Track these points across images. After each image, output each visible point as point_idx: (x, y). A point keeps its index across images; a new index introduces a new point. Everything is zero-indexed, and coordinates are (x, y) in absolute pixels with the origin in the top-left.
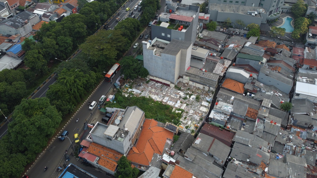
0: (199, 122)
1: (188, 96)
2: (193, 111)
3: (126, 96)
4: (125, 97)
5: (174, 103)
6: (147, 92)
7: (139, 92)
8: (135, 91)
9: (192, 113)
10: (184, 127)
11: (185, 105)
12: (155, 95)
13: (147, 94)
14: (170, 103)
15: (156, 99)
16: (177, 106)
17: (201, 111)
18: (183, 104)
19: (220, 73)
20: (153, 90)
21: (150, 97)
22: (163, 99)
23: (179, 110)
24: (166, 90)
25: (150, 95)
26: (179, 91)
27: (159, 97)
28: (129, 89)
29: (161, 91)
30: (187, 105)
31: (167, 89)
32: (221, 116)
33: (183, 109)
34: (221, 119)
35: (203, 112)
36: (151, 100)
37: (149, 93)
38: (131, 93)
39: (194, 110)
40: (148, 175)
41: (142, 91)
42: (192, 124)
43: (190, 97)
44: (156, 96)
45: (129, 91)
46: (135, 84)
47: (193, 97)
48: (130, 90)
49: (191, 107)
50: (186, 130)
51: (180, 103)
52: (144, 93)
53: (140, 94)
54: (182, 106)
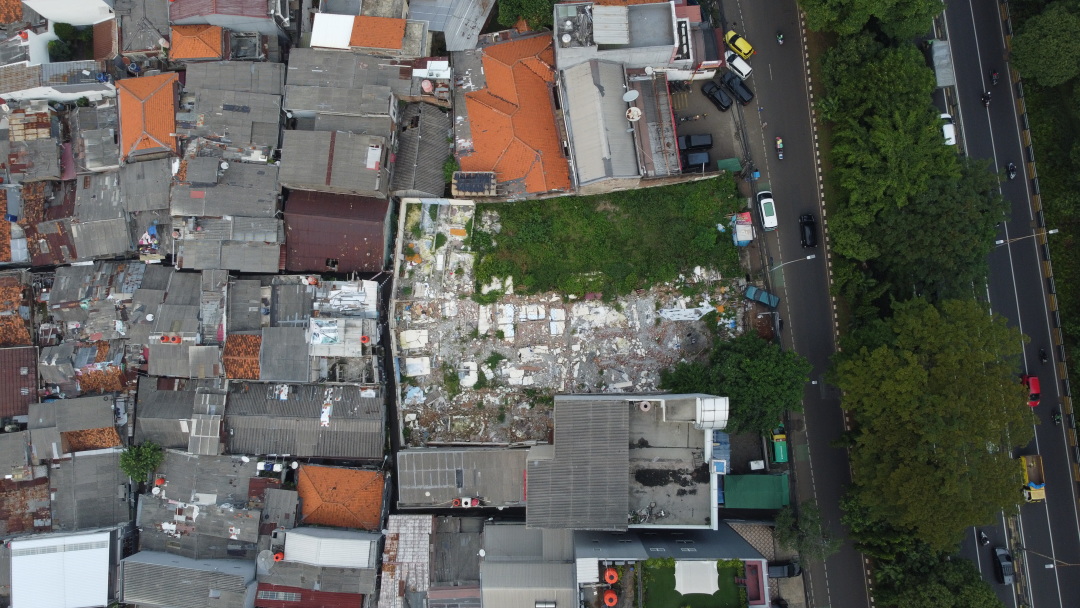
0: (410, 278)
1: (489, 374)
2: (448, 313)
3: (698, 270)
4: (702, 267)
5: (522, 316)
6: (638, 323)
7: (667, 314)
8: (681, 311)
9: (447, 304)
10: (449, 239)
11: (483, 330)
12: (606, 326)
13: (636, 316)
14: (532, 311)
15: (590, 308)
16: (508, 310)
17: (421, 327)
18: (491, 330)
20: (622, 345)
21: (618, 308)
22: (567, 322)
23: (494, 298)
24: (577, 367)
25: (622, 318)
26: (529, 381)
27: (586, 326)
28: (711, 309)
29: (592, 357)
30: (475, 333)
31: (576, 375)
32: (340, 300)
33: (482, 307)
35: (412, 327)
36: (608, 297)
37: (630, 323)
38: (694, 291)
39: (445, 318)
40: (471, 24)
41: (658, 321)
42: (431, 258)
43: (481, 375)
44: (598, 321)
45: (705, 304)
46: (706, 351)
47: (469, 381)
48: (706, 308)
49: (459, 329)
50: (440, 229)
51: (500, 328)
52: (648, 317)
53: (658, 306)
54: (493, 318)
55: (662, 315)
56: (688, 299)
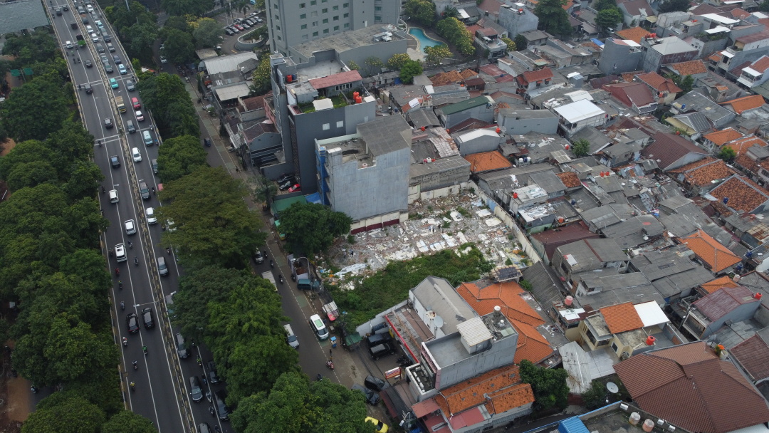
0: (513, 243)
1: (445, 219)
2: (483, 235)
3: (352, 288)
5: (442, 244)
6: (377, 257)
7: (361, 266)
8: (354, 269)
9: (486, 238)
11: (460, 234)
12: (394, 252)
13: (380, 260)
14: (439, 247)
15: (407, 257)
16: (452, 244)
17: (493, 227)
18: (456, 235)
19: (452, 151)
20: (380, 247)
21: (391, 260)
22: (417, 248)
23: (463, 246)
24: (402, 232)
25: (387, 258)
26: (423, 221)
27: (405, 249)
28: (337, 274)
29: (396, 238)
30: (463, 232)
31: (401, 229)
32: (540, 210)
33: (467, 242)
34: (547, 213)
35: (497, 226)
36: (401, 264)
37: (381, 256)
38: (348, 277)
39: (483, 233)
40: (572, 362)
41: (366, 261)
42: (508, 254)
43: (450, 218)
44: (400, 253)
47: (454, 214)
48: (340, 274)
49: (473, 231)
51: (451, 237)
52: (373, 262)
53: (369, 267)
54: (458, 239)
55: (364, 265)
56: (352, 275)
